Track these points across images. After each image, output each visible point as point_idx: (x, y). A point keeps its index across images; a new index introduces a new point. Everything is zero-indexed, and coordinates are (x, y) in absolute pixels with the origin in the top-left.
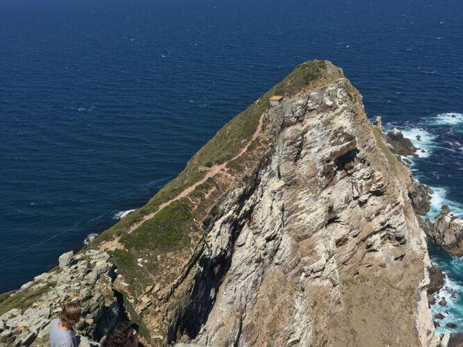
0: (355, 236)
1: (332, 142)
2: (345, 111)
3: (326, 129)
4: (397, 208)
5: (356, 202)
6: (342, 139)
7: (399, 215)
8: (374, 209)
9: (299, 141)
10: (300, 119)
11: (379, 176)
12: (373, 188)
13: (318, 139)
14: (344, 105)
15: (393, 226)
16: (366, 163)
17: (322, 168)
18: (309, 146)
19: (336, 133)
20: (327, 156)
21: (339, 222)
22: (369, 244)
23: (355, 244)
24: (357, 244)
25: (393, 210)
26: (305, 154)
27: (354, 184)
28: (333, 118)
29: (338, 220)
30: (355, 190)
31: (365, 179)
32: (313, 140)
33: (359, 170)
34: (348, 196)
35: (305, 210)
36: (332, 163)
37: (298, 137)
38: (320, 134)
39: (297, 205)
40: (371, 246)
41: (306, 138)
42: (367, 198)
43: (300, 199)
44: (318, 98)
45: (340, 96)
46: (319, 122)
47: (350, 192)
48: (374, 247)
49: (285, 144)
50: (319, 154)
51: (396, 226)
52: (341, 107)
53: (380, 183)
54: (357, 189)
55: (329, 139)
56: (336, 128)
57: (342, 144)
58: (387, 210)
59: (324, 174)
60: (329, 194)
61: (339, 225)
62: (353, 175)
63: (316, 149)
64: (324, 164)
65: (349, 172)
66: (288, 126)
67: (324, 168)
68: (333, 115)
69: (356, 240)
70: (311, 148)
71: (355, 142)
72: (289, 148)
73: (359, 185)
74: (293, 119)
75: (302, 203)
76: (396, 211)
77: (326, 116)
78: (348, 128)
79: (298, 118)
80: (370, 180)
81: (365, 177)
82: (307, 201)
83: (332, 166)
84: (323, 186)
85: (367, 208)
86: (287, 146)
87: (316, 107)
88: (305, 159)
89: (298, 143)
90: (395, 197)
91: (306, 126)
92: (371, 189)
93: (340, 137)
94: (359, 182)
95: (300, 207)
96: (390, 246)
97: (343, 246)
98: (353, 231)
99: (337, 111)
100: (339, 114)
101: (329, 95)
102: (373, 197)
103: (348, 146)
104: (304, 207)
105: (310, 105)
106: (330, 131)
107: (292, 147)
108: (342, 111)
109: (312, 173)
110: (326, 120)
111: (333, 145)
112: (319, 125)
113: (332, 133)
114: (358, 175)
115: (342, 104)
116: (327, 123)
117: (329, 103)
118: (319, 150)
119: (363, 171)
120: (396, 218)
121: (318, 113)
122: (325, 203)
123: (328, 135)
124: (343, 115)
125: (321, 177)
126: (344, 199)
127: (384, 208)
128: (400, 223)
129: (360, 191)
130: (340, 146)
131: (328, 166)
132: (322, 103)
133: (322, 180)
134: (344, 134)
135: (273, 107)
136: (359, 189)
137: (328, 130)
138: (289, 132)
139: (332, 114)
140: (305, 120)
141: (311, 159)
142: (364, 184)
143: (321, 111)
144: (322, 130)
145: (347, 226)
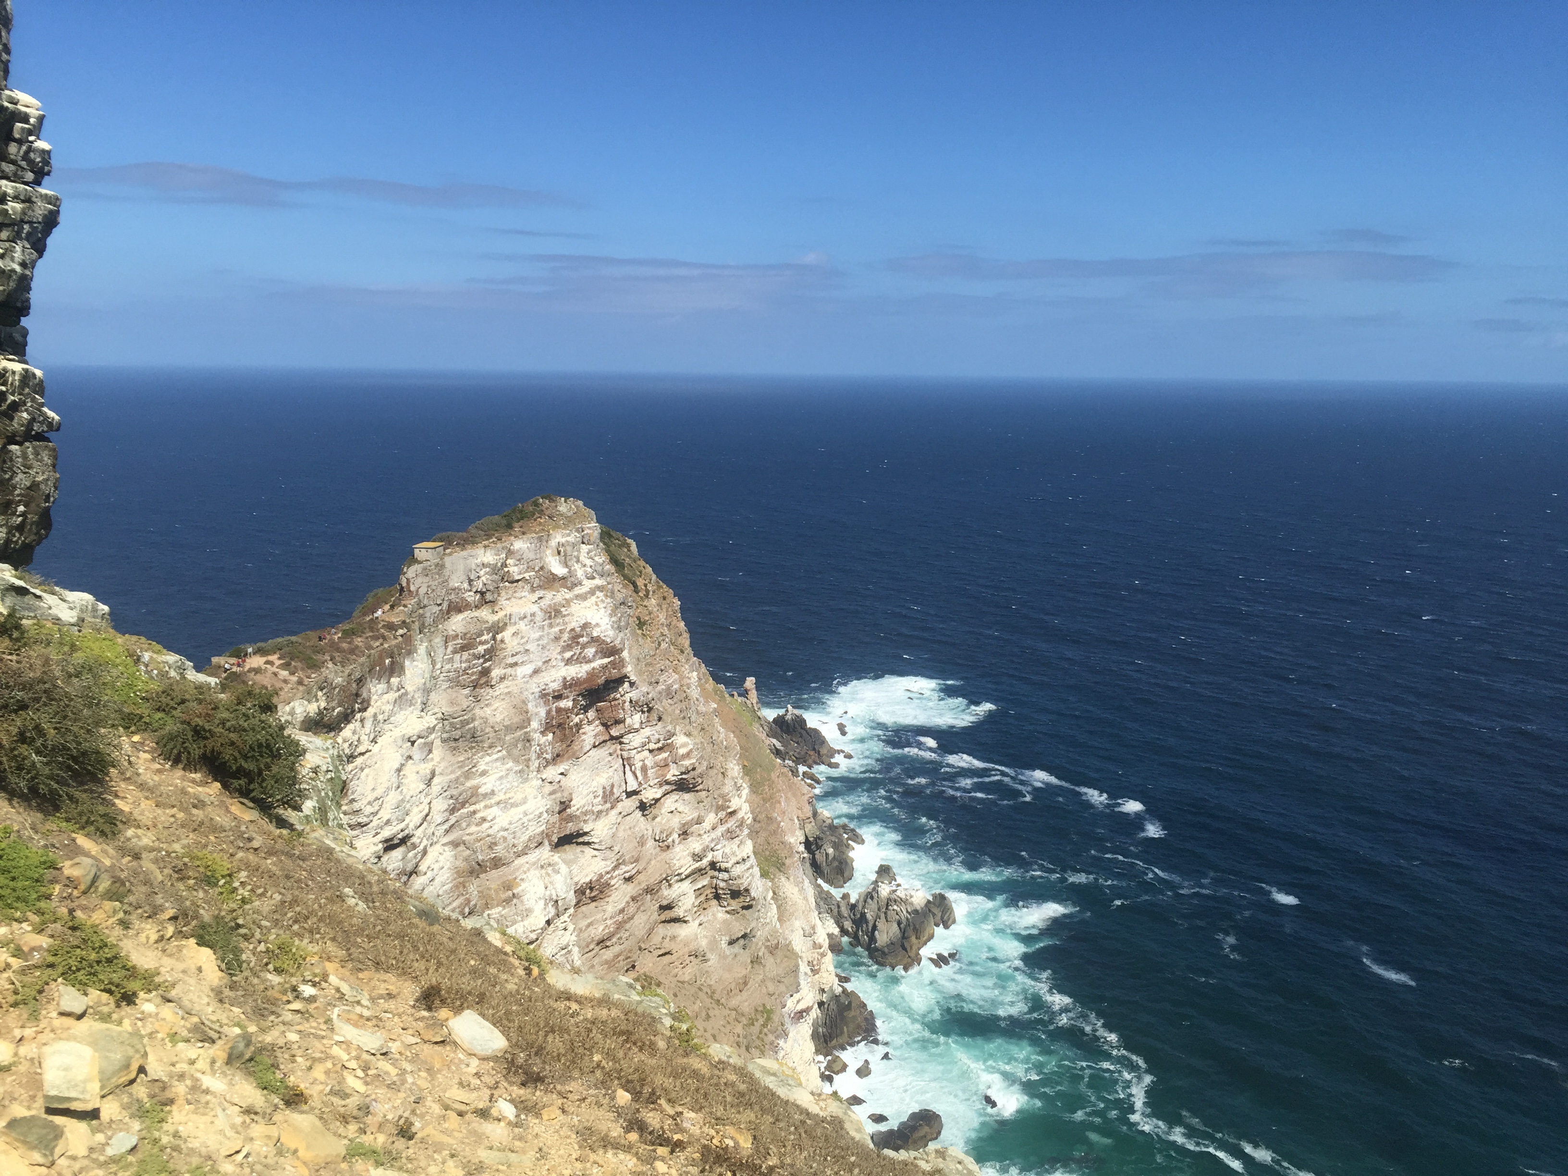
0: (628, 880)
1: (568, 655)
2: (598, 593)
3: (551, 626)
4: (731, 823)
5: (633, 802)
6: (590, 651)
7: (737, 841)
8: (675, 822)
9: (481, 643)
10: (489, 597)
11: (684, 745)
12: (672, 774)
13: (531, 647)
14: (598, 582)
15: (723, 865)
16: (655, 716)
17: (542, 712)
18: (511, 660)
19: (575, 637)
20: (555, 686)
21: (588, 844)
22: (665, 903)
23: (628, 898)
24: (633, 899)
25: (721, 829)
26: (502, 679)
27: (626, 762)
28: (568, 602)
29: (586, 839)
30: (629, 776)
31: (651, 751)
32: (522, 650)
33: (637, 731)
34: (613, 786)
35: (496, 799)
36: (570, 704)
37: (480, 634)
38: (537, 635)
39: (477, 787)
40: (669, 907)
41: (502, 641)
42: (658, 796)
43: (484, 773)
44: (531, 556)
45: (589, 562)
46: (535, 608)
47: (617, 778)
48: (679, 912)
49: (450, 649)
50: (536, 679)
51: (728, 865)
52: (588, 585)
53: (687, 763)
54: (634, 774)
55: (559, 649)
56: (573, 625)
57: (589, 661)
58: (707, 825)
59: (547, 727)
60: (562, 774)
61: (588, 850)
62: (624, 740)
63: (528, 669)
64: (546, 703)
65: (614, 732)
66: (460, 611)
67: (548, 713)
68: (567, 596)
69: (631, 889)
70: (516, 664)
71: (622, 660)
72: (457, 656)
73: (639, 765)
74: (471, 597)
75: (487, 784)
76: (728, 831)
77: (551, 597)
78: (603, 628)
79: (482, 594)
80: (665, 755)
81: (652, 746)
82: (501, 778)
83: (567, 710)
84: (549, 756)
85: (658, 819)
86: (455, 652)
87: (527, 576)
88: (501, 688)
89: (481, 649)
90: (725, 798)
91: (501, 614)
92: (669, 777)
93: (584, 647)
94: (638, 757)
95: (481, 791)
96: (718, 913)
97: (602, 903)
98: (624, 868)
99: (578, 590)
100: (583, 597)
101: (559, 553)
102: (675, 796)
103: (604, 667)
104: (493, 793)
105: (514, 570)
106: (561, 631)
107: (465, 655)
108: (592, 592)
109: (516, 720)
110: (550, 606)
111: (568, 662)
112: (533, 615)
113: (566, 636)
114: (635, 740)
115: (593, 578)
116: (554, 613)
117: (559, 570)
118: (536, 672)
119: (647, 732)
120: (730, 847)
121: (533, 590)
122: (552, 793)
123: (557, 639)
124: (593, 599)
125: (543, 733)
126: (600, 793)
127: (699, 821)
128: (739, 858)
129: (640, 778)
130: (587, 668)
131: (559, 710)
132: (542, 568)
133: (543, 740)
134: (594, 640)
135: (420, 562)
136: (639, 774)
137: (556, 629)
138: (457, 623)
139: (564, 594)
140: (502, 601)
141: (515, 690)
142: (649, 763)
143: (540, 587)
144: (542, 628)
145: (608, 852)
